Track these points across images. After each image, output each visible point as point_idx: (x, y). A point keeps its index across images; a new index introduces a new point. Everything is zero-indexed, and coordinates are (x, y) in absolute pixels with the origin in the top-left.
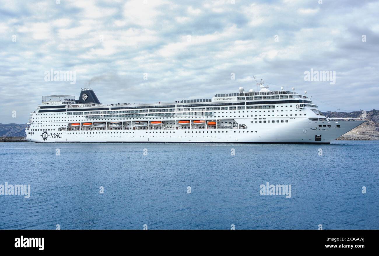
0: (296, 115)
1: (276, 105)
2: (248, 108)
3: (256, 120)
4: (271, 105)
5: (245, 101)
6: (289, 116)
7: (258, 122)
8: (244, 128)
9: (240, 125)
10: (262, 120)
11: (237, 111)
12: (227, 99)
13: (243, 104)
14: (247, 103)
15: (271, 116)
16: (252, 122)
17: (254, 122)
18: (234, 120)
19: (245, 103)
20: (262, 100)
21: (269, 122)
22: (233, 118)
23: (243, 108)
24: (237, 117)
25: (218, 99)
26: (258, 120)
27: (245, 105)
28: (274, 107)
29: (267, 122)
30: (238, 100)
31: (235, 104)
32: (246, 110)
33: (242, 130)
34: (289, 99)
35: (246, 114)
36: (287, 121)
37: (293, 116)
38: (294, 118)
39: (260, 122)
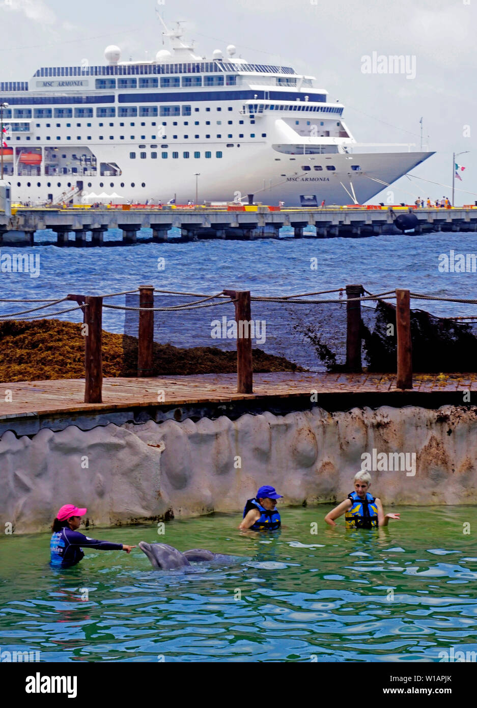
0: (241, 136)
1: (193, 104)
2: (124, 112)
3: (143, 150)
4: (181, 104)
5: (117, 92)
6: (225, 139)
7: (149, 155)
8: (114, 173)
9: (101, 164)
10: (159, 151)
11: (95, 120)
12: (68, 84)
13: (111, 99)
14: (122, 98)
15: (180, 139)
16: (133, 155)
17: (138, 155)
18: (87, 148)
19: (116, 99)
20: (160, 90)
21: (175, 155)
22: (84, 142)
23: (111, 112)
24: (95, 139)
25: (46, 84)
26: (148, 151)
27: (116, 104)
28: (187, 111)
29: (170, 155)
30: (97, 88)
31: (89, 100)
32: (117, 120)
33: (108, 179)
34: (225, 88)
35: (117, 131)
36: (219, 155)
37: (236, 139)
38: (236, 145)
39: (154, 155)
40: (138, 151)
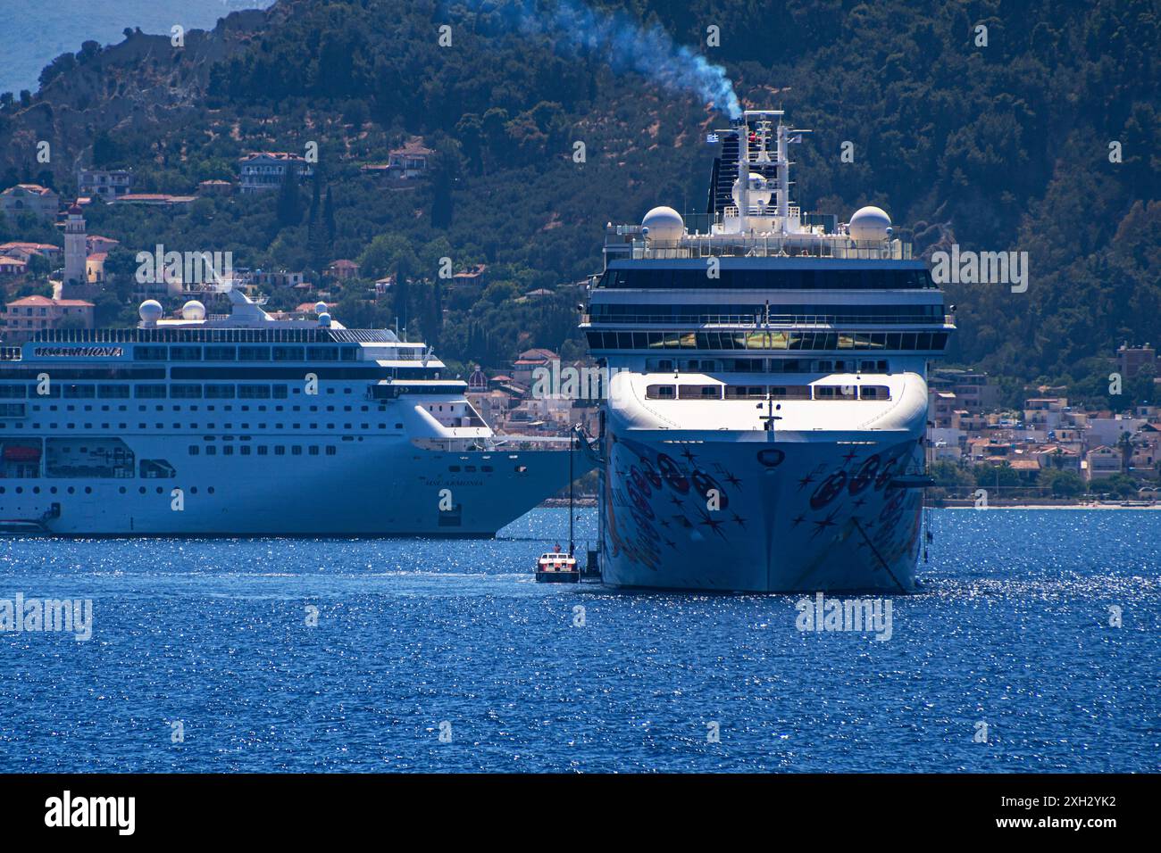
0: (365, 426)
1: (290, 384)
2: (177, 391)
3: (210, 443)
4: (271, 383)
6: (340, 430)
7: (220, 450)
8: (161, 474)
9: (142, 462)
10: (237, 444)
11: (132, 402)
13: (160, 374)
14: (176, 373)
15: (271, 429)
16: (194, 450)
17: (203, 451)
18: (118, 439)
19: (168, 373)
20: (238, 364)
21: (262, 450)
22: (114, 430)
23: (160, 391)
24: (133, 428)
27: (168, 381)
28: (282, 391)
29: (254, 450)
30: (135, 358)
31: (123, 374)
32: (168, 402)
33: (151, 481)
34: (340, 364)
35: (168, 417)
36: (331, 450)
37: (356, 430)
38: (356, 439)
39: (228, 450)
40: (203, 445)
